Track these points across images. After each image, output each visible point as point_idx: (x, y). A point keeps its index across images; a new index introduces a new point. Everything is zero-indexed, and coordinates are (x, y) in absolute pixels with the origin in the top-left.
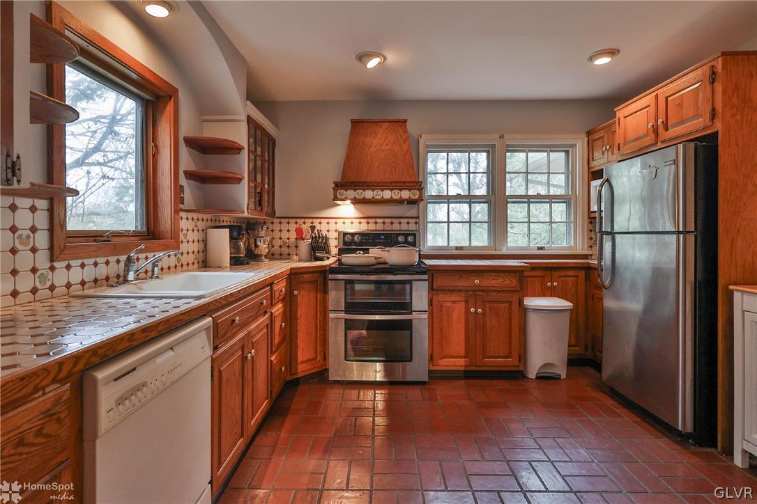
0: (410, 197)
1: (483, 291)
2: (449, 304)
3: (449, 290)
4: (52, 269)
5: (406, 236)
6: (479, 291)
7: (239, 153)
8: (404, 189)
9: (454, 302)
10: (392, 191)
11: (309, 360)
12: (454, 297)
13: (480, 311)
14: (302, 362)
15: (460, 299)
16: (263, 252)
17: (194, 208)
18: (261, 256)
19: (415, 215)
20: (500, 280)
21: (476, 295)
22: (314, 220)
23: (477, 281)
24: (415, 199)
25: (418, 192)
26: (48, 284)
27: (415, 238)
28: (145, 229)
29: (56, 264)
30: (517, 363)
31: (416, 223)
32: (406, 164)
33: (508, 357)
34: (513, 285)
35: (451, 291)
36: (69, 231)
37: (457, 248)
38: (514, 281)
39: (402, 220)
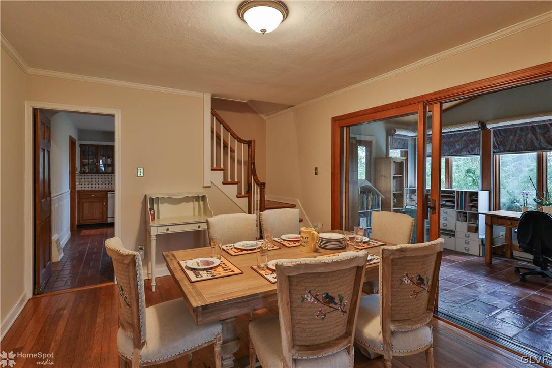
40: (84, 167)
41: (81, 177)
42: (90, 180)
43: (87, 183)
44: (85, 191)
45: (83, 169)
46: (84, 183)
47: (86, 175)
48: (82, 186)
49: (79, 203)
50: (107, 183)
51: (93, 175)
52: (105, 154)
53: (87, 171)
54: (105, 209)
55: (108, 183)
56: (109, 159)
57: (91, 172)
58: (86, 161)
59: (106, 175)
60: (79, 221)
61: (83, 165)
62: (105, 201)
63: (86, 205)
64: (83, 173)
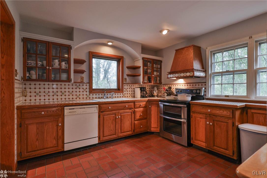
0: (190, 75)
1: (214, 115)
2: (199, 118)
3: (199, 113)
4: (90, 95)
5: (197, 90)
6: (212, 115)
7: (140, 68)
8: (188, 72)
9: (201, 118)
10: (184, 73)
11: (155, 128)
12: (201, 116)
13: (211, 124)
14: (153, 128)
15: (203, 117)
16: (155, 95)
17: (131, 83)
18: (155, 96)
19: (205, 81)
20: (221, 111)
21: (210, 116)
22: (170, 85)
23: (209, 110)
24: (191, 76)
25: (192, 73)
26: (89, 97)
27: (200, 91)
28: (117, 88)
29: (90, 94)
30: (232, 155)
31: (205, 85)
32: (191, 62)
33: (226, 150)
34: (228, 114)
35: (200, 113)
36: (94, 89)
37: (226, 96)
38: (229, 112)
39: (199, 84)
40: (29, 71)
41: (24, 86)
42: (38, 90)
43: (34, 94)
44: (31, 107)
45: (28, 75)
46: (29, 94)
47: (33, 83)
48: (27, 98)
49: (20, 125)
50: (59, 94)
51: (42, 83)
52: (58, 55)
53: (34, 77)
54: (60, 132)
55: (61, 94)
56: (63, 63)
57: (40, 79)
58: (32, 63)
59: (59, 83)
60: (19, 154)
61: (27, 68)
62: (60, 119)
63: (33, 129)
64: (27, 80)
